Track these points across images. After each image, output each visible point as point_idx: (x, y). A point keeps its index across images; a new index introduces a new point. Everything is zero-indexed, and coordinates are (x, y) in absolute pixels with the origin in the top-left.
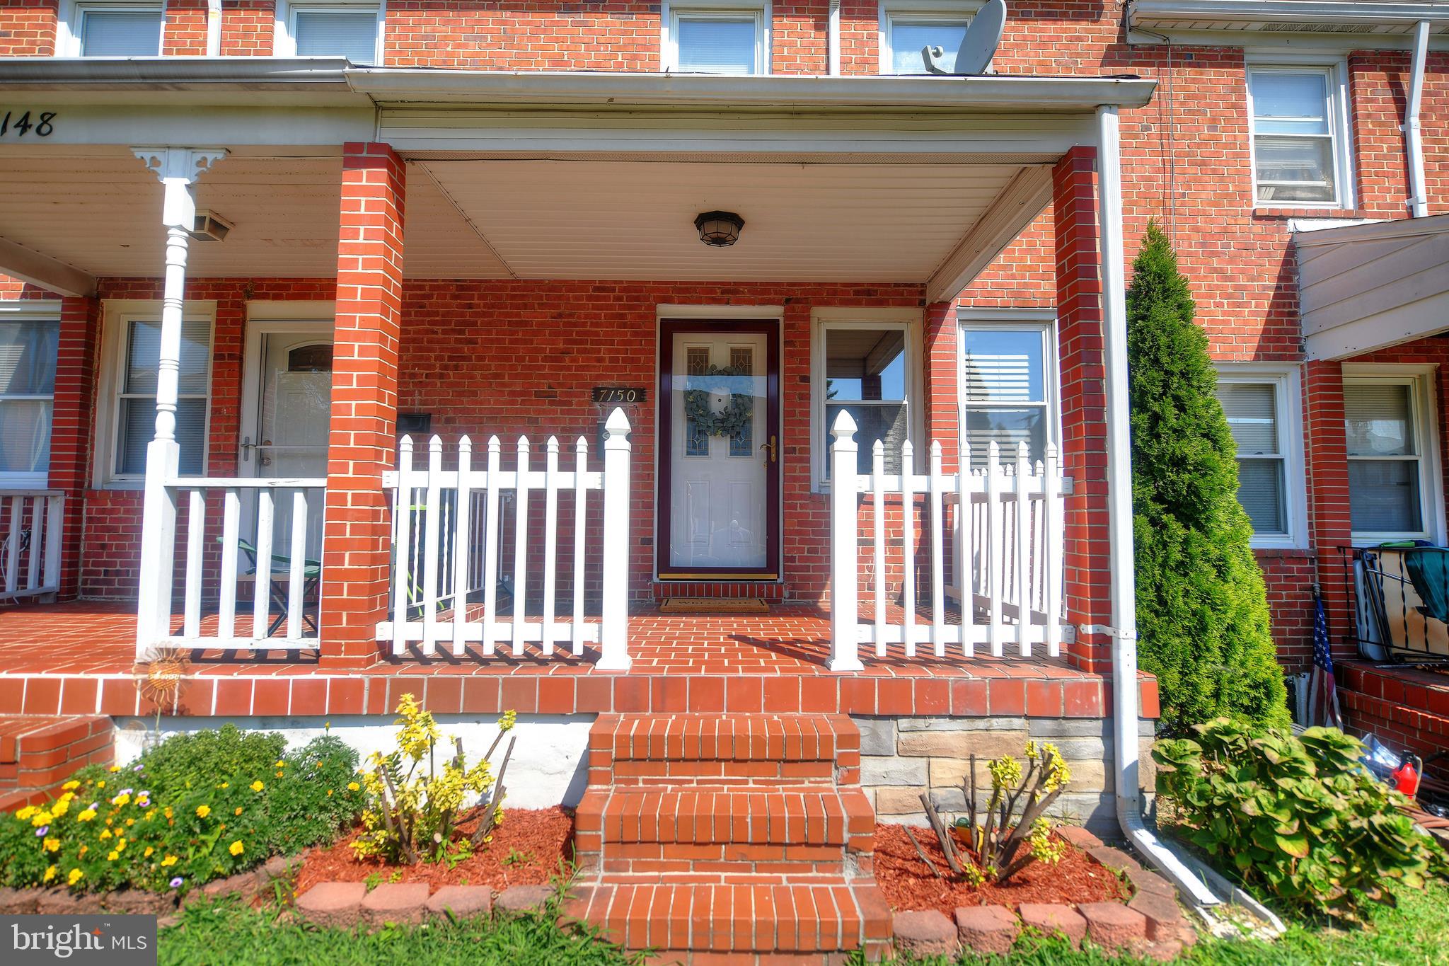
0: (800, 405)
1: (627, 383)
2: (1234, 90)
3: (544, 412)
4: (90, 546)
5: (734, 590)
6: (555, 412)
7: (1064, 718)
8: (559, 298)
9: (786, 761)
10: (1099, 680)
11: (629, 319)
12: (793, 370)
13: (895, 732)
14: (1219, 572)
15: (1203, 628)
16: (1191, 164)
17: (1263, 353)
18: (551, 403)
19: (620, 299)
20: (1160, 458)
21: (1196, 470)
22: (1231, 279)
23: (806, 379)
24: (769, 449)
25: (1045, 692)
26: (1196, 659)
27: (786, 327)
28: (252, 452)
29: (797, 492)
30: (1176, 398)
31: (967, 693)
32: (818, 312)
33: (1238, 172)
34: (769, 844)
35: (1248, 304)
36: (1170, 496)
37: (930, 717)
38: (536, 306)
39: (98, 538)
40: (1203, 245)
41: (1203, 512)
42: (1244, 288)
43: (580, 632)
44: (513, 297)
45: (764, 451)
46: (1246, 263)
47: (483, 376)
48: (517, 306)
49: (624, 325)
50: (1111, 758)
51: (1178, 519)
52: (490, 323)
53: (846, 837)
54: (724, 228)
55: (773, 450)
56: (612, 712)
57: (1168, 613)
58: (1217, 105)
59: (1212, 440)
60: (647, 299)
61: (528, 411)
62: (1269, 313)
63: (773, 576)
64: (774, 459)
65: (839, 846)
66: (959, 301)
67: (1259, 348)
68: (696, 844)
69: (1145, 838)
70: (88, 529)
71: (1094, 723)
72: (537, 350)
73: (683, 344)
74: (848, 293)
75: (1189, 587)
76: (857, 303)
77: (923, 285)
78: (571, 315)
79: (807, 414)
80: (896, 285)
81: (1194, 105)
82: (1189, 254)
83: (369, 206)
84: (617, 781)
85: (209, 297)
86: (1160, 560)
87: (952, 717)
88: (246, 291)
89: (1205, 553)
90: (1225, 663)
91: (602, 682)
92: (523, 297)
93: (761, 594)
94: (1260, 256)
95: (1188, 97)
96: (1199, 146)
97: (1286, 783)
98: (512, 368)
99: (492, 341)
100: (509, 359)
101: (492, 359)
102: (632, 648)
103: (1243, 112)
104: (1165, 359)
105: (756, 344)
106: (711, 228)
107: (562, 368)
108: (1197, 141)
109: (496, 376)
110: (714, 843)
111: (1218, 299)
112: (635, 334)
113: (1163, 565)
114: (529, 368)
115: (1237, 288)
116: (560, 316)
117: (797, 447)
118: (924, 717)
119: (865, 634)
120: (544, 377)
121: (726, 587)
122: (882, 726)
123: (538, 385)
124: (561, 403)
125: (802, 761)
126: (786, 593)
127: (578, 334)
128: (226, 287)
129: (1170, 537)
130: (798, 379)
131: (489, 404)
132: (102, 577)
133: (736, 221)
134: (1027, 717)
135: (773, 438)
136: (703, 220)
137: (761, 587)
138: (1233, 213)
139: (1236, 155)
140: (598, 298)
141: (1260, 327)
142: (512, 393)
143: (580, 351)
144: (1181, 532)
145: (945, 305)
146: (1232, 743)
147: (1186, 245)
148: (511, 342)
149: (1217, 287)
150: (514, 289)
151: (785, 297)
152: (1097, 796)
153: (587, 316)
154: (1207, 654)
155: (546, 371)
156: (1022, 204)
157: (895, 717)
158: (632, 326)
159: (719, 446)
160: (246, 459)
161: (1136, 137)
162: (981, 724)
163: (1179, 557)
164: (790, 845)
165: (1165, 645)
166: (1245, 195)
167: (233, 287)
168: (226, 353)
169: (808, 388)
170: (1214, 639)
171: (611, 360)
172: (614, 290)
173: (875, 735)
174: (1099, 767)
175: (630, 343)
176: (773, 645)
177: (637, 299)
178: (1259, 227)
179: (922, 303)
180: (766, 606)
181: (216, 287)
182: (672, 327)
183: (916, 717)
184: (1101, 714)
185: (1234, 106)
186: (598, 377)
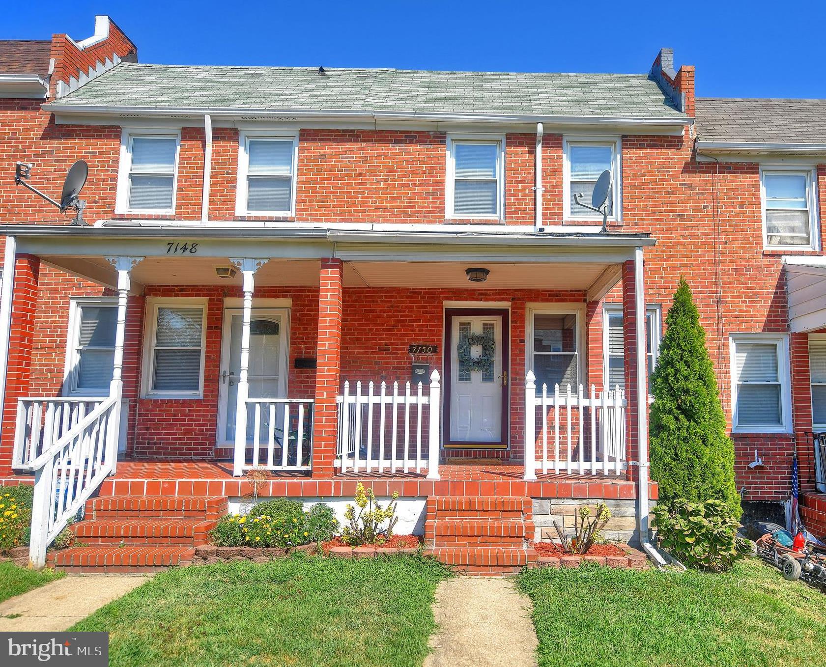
0: (520, 355)
1: (428, 343)
2: (753, 186)
3: (383, 358)
4: (140, 429)
5: (484, 454)
6: (389, 358)
7: (619, 499)
8: (391, 297)
9: (503, 511)
10: (634, 484)
11: (428, 309)
12: (515, 336)
13: (549, 505)
14: (703, 442)
15: (693, 467)
16: (730, 226)
17: (767, 328)
18: (387, 353)
19: (424, 298)
20: (678, 389)
21: (694, 395)
22: (751, 288)
23: (523, 341)
24: (503, 379)
25: (612, 489)
26: (689, 480)
27: (512, 313)
28: (227, 379)
29: (518, 401)
30: (686, 362)
31: (579, 489)
32: (529, 305)
33: (755, 230)
34: (496, 536)
35: (760, 302)
36: (683, 407)
37: (564, 498)
38: (379, 301)
39: (144, 424)
40: (736, 270)
41: (696, 414)
42: (758, 293)
43: (419, 464)
44: (367, 297)
45: (500, 379)
46: (759, 279)
47: (351, 339)
48: (369, 302)
49: (426, 312)
50: (638, 516)
51: (686, 417)
52: (355, 311)
53: (524, 534)
54: (479, 275)
55: (505, 379)
56: (434, 496)
57: (679, 460)
58: (744, 194)
59: (704, 381)
60: (438, 298)
61: (374, 358)
62: (771, 307)
63: (505, 446)
64: (505, 384)
65: (522, 537)
66: (605, 299)
67: (765, 325)
68: (469, 536)
69: (648, 546)
70: (139, 420)
71: (632, 501)
72: (379, 325)
73: (457, 321)
74: (545, 295)
75: (688, 448)
76: (550, 300)
77: (586, 291)
78: (398, 307)
79: (524, 360)
80: (571, 291)
81: (731, 194)
82: (728, 274)
83: (332, 285)
84: (438, 519)
85: (204, 295)
86: (677, 436)
87: (573, 499)
88: (224, 293)
89: (696, 433)
90: (703, 482)
91: (430, 483)
92: (371, 297)
93: (498, 456)
94: (767, 275)
95: (729, 190)
96: (734, 216)
97: (692, 519)
98: (367, 334)
99: (356, 320)
100: (365, 330)
101: (356, 329)
102: (440, 472)
103: (758, 198)
104: (683, 344)
105: (497, 321)
106: (474, 275)
107: (392, 335)
108: (733, 214)
109: (358, 339)
110: (476, 536)
111: (744, 299)
112: (432, 317)
113: (679, 438)
114: (375, 335)
115: (753, 293)
116: (392, 307)
117: (518, 377)
118: (561, 498)
119: (538, 465)
120: (383, 339)
121: (479, 452)
122: (544, 502)
123: (380, 344)
124: (392, 353)
125: (509, 511)
126: (511, 456)
127: (401, 316)
128: (213, 290)
129: (681, 426)
130: (518, 341)
131: (354, 354)
132: (147, 446)
133: (486, 271)
134: (604, 499)
135: (505, 373)
136: (469, 271)
137: (498, 452)
138: (752, 252)
139: (754, 221)
140: (412, 297)
141: (766, 314)
142: (366, 348)
143: (402, 326)
144: (686, 423)
145: (597, 302)
146: (680, 507)
147: (727, 270)
148: (366, 321)
149: (743, 292)
150: (367, 292)
151: (512, 297)
152: (633, 532)
153: (406, 307)
154: (694, 478)
155: (384, 336)
156: (616, 273)
157: (550, 499)
158: (430, 312)
159: (476, 376)
160: (224, 383)
161: (700, 211)
162: (585, 501)
163: (685, 434)
164: (504, 537)
165: (676, 474)
166: (759, 243)
167: (218, 290)
168: (214, 326)
169: (524, 346)
170: (698, 471)
171: (419, 330)
172: (420, 293)
173: (541, 506)
174: (633, 519)
175: (429, 321)
176: (501, 474)
177: (433, 298)
178: (766, 260)
179: (585, 301)
180: (500, 461)
181: (208, 290)
182: (451, 313)
183: (558, 498)
184: (634, 498)
185: (753, 195)
186: (412, 340)
